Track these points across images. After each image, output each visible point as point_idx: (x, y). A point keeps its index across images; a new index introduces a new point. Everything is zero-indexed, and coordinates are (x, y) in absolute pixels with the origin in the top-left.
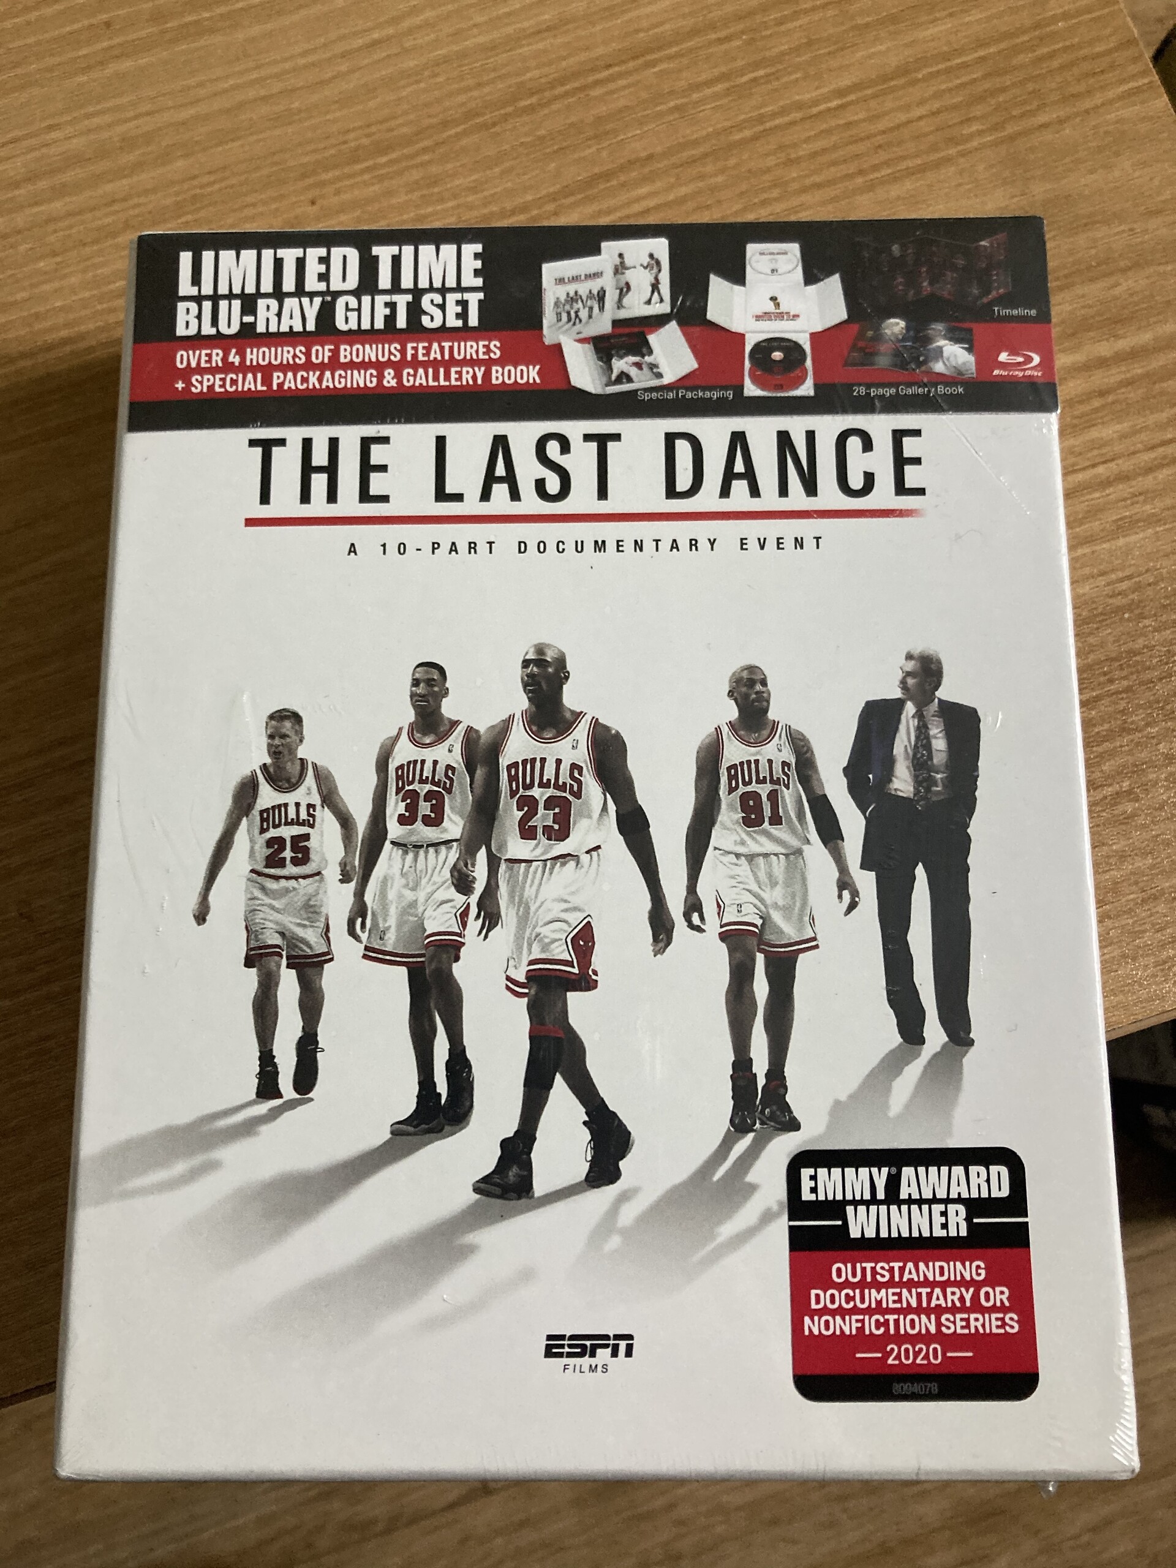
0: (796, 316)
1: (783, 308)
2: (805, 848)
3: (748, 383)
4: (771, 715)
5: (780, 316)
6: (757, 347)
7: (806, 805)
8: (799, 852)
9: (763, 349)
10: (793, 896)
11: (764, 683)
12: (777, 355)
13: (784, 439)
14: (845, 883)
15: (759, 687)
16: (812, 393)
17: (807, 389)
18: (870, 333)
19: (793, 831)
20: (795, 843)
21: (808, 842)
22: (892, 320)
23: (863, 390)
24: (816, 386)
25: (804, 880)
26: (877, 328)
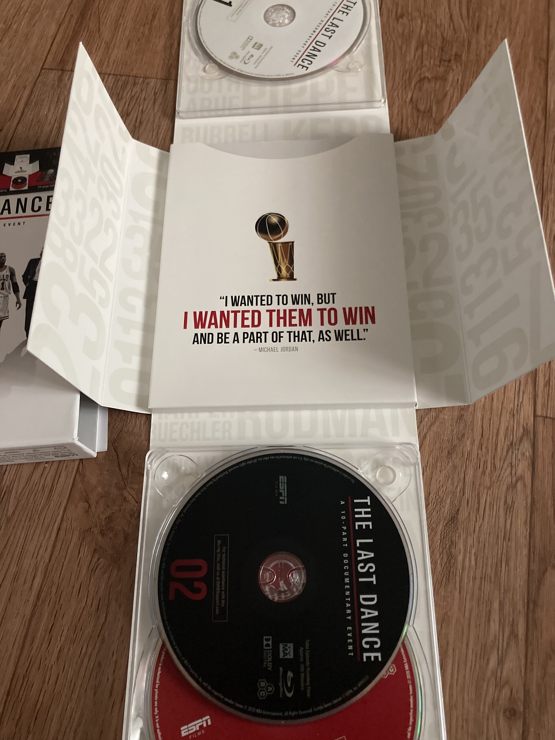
0: (26, 171)
1: (23, 169)
2: (9, 295)
3: (11, 187)
4: (5, 264)
5: (22, 172)
6: (15, 179)
7: (11, 285)
8: (8, 296)
9: (16, 180)
10: (4, 306)
11: (5, 257)
12: (20, 181)
13: (19, 200)
14: (18, 302)
15: (3, 258)
16: (27, 188)
17: (26, 188)
18: (44, 173)
19: (7, 291)
20: (6, 294)
21: (10, 293)
22: (51, 170)
23: (40, 187)
24: (28, 187)
25: (8, 302)
26: (46, 172)
